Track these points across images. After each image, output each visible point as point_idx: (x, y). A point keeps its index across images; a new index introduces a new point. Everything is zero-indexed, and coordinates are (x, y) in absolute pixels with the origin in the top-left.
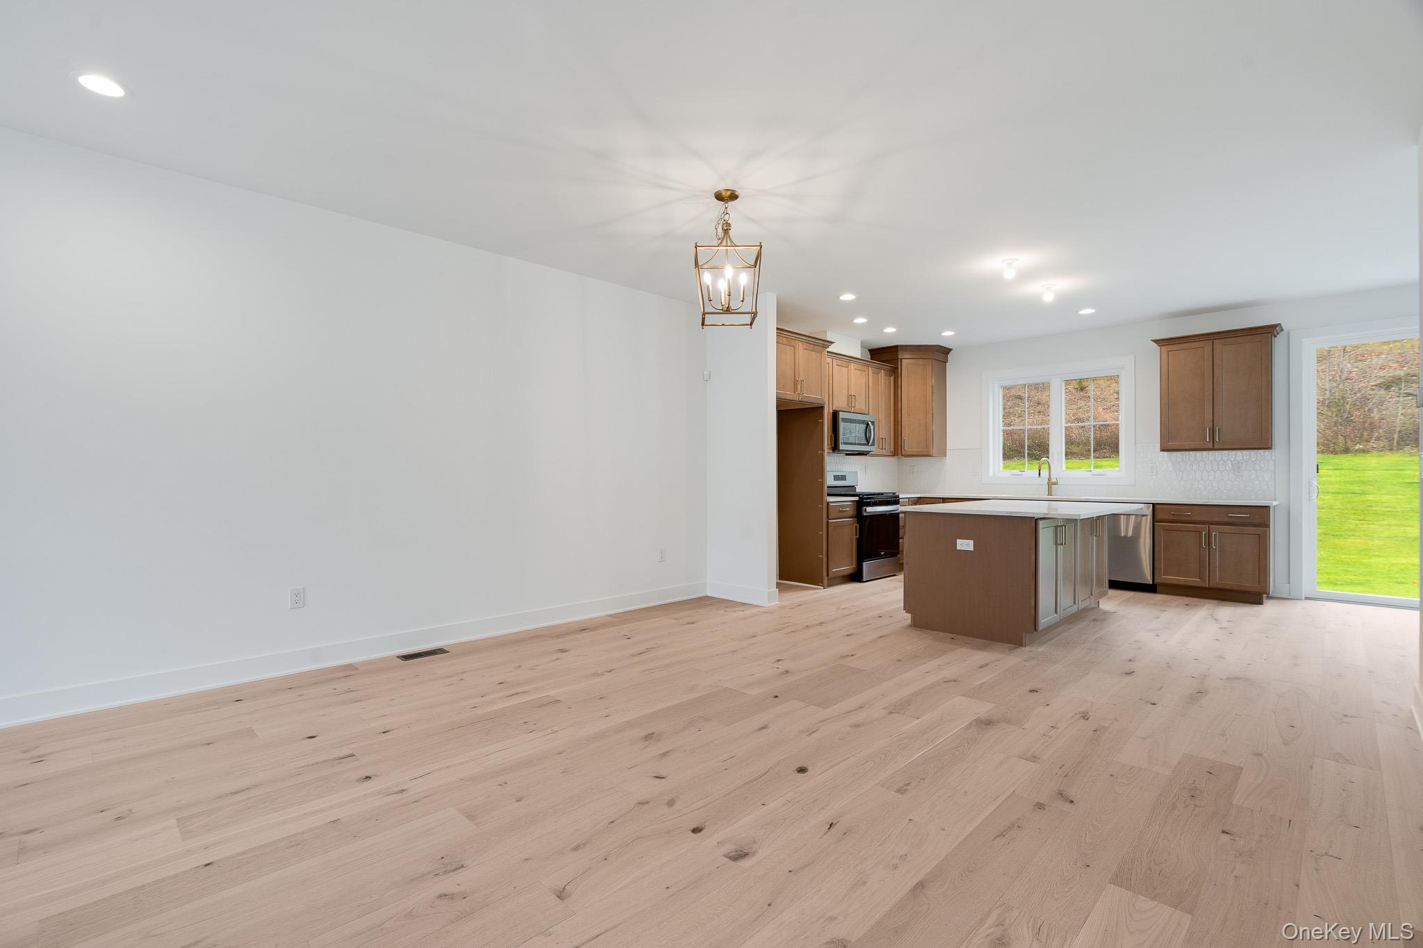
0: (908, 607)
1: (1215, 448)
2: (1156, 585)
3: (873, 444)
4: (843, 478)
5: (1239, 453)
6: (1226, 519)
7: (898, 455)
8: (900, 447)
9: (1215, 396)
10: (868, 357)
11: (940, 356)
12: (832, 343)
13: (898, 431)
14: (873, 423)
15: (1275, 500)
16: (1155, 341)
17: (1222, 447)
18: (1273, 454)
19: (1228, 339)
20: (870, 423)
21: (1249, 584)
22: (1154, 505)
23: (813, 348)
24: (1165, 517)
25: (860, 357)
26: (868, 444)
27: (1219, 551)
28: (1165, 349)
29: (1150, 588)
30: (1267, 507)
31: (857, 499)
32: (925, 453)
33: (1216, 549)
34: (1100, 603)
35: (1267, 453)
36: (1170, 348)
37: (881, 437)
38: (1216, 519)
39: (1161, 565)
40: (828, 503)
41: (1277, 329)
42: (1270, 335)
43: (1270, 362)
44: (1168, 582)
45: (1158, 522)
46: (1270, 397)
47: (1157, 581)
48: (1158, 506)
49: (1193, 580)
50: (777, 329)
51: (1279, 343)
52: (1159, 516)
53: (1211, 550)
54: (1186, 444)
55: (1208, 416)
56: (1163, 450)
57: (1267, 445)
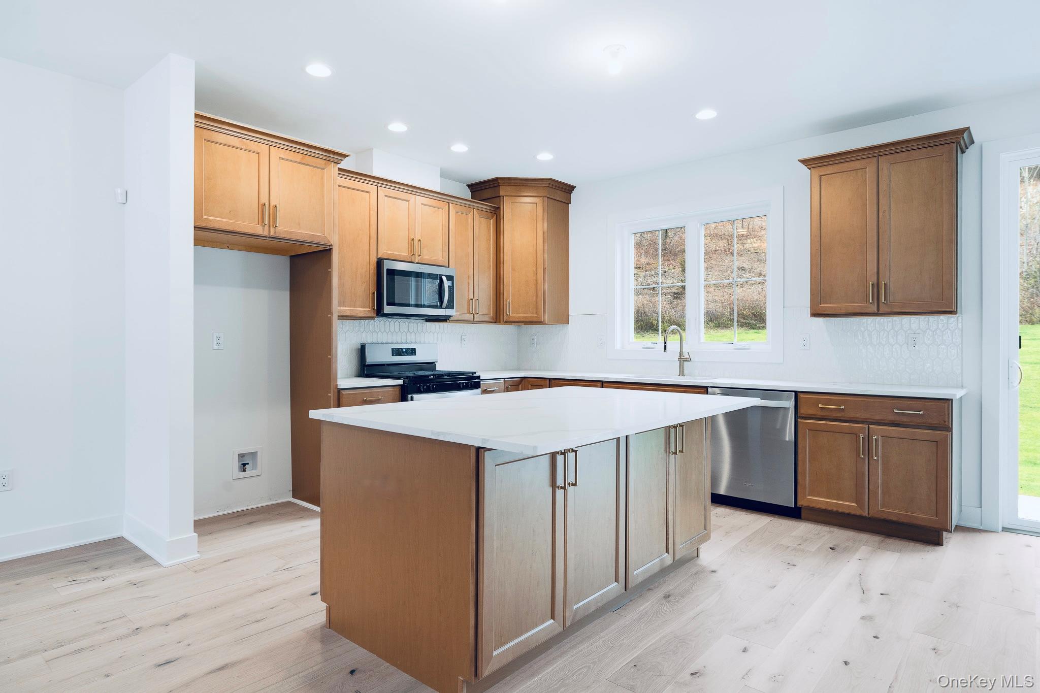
0: (326, 593)
1: (881, 311)
2: (800, 509)
3: (450, 306)
4: (412, 352)
5: (914, 319)
6: (891, 418)
7: (500, 322)
8: (502, 313)
9: (880, 237)
10: (467, 194)
11: (559, 195)
12: (346, 156)
13: (500, 290)
14: (450, 278)
15: (962, 387)
16: (804, 162)
17: (889, 311)
18: (960, 318)
19: (898, 155)
20: (444, 278)
21: (923, 516)
22: (796, 393)
23: (303, 159)
24: (811, 411)
25: (438, 190)
26: (441, 307)
27: (883, 464)
28: (817, 172)
29: (793, 513)
30: (948, 401)
31: (400, 382)
32: (535, 320)
33: (878, 460)
34: (700, 550)
35: (952, 319)
36: (823, 171)
37: (471, 297)
38: (878, 417)
39: (806, 480)
40: (339, 390)
41: (965, 135)
42: (954, 145)
43: (954, 185)
44: (814, 505)
45: (803, 418)
46: (954, 237)
47: (800, 503)
48: (802, 396)
49: (848, 505)
50: (196, 116)
51: (968, 162)
52: (803, 410)
53: (871, 462)
54: (843, 306)
55: (872, 267)
56: (814, 315)
57: (951, 310)
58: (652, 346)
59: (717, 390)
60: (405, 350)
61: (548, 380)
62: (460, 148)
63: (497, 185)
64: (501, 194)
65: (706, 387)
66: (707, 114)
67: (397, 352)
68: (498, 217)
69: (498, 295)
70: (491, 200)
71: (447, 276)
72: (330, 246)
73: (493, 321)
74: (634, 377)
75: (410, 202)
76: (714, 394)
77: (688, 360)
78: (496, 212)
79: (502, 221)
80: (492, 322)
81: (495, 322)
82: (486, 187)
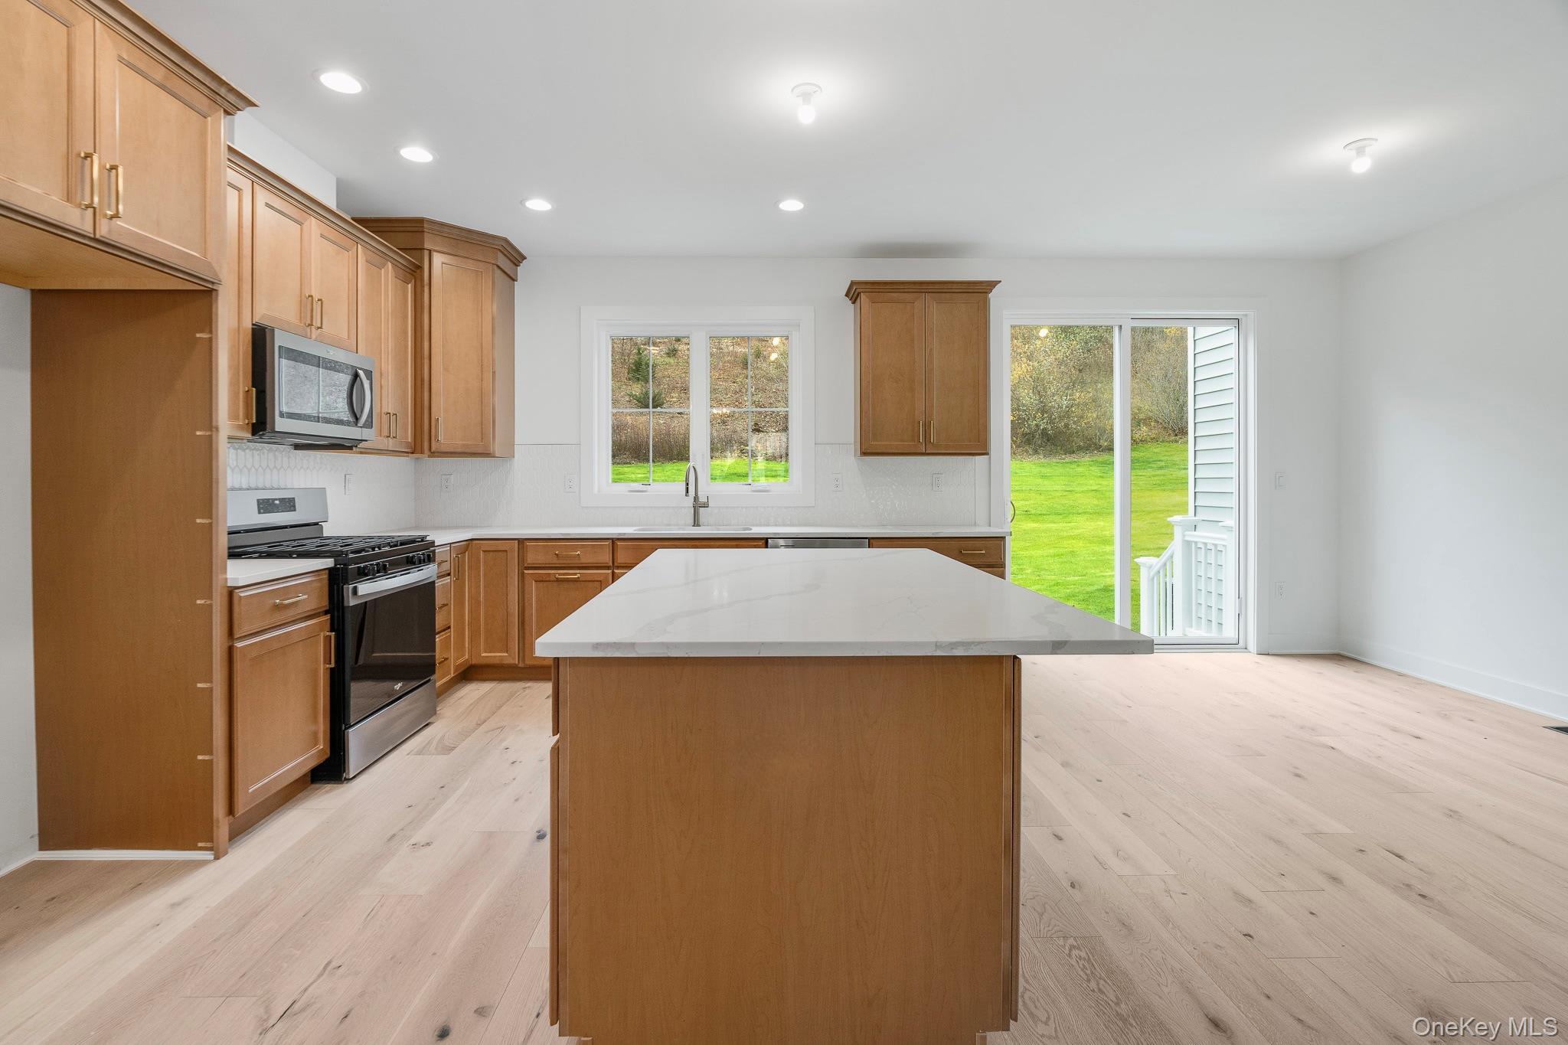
58: (644, 488)
59: (782, 542)
60: (277, 502)
61: (516, 542)
62: (417, 154)
63: (420, 229)
64: (426, 246)
65: (766, 540)
66: (791, 205)
67: (265, 506)
68: (418, 283)
69: (419, 410)
70: (414, 251)
71: (365, 371)
72: (213, 283)
73: (409, 450)
74: (640, 530)
75: (304, 226)
76: (776, 547)
77: (706, 505)
78: (414, 274)
79: (426, 289)
80: (407, 453)
81: (412, 453)
82: (393, 229)
